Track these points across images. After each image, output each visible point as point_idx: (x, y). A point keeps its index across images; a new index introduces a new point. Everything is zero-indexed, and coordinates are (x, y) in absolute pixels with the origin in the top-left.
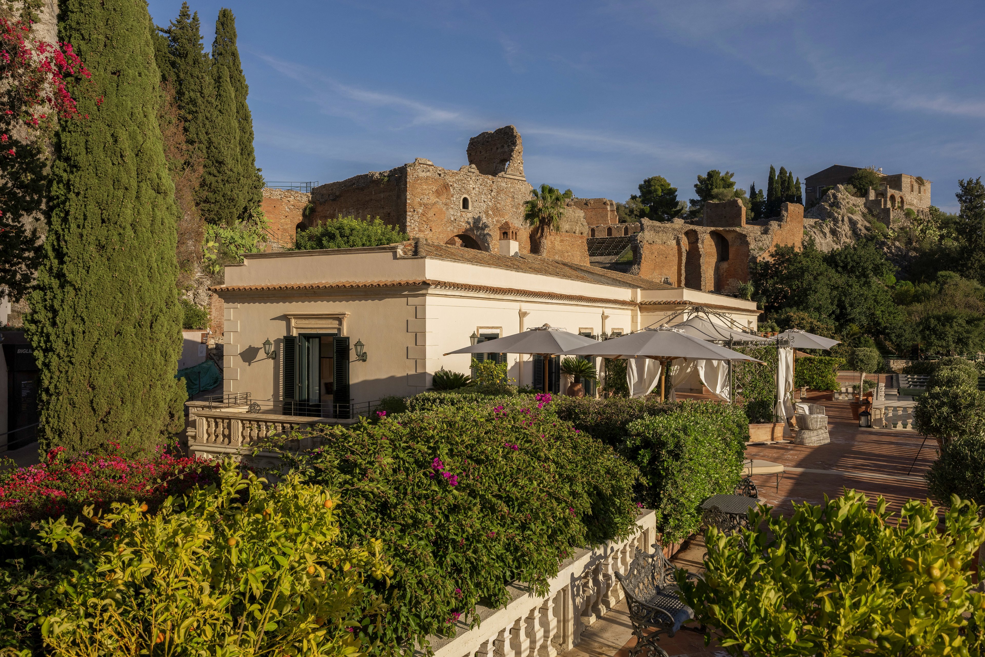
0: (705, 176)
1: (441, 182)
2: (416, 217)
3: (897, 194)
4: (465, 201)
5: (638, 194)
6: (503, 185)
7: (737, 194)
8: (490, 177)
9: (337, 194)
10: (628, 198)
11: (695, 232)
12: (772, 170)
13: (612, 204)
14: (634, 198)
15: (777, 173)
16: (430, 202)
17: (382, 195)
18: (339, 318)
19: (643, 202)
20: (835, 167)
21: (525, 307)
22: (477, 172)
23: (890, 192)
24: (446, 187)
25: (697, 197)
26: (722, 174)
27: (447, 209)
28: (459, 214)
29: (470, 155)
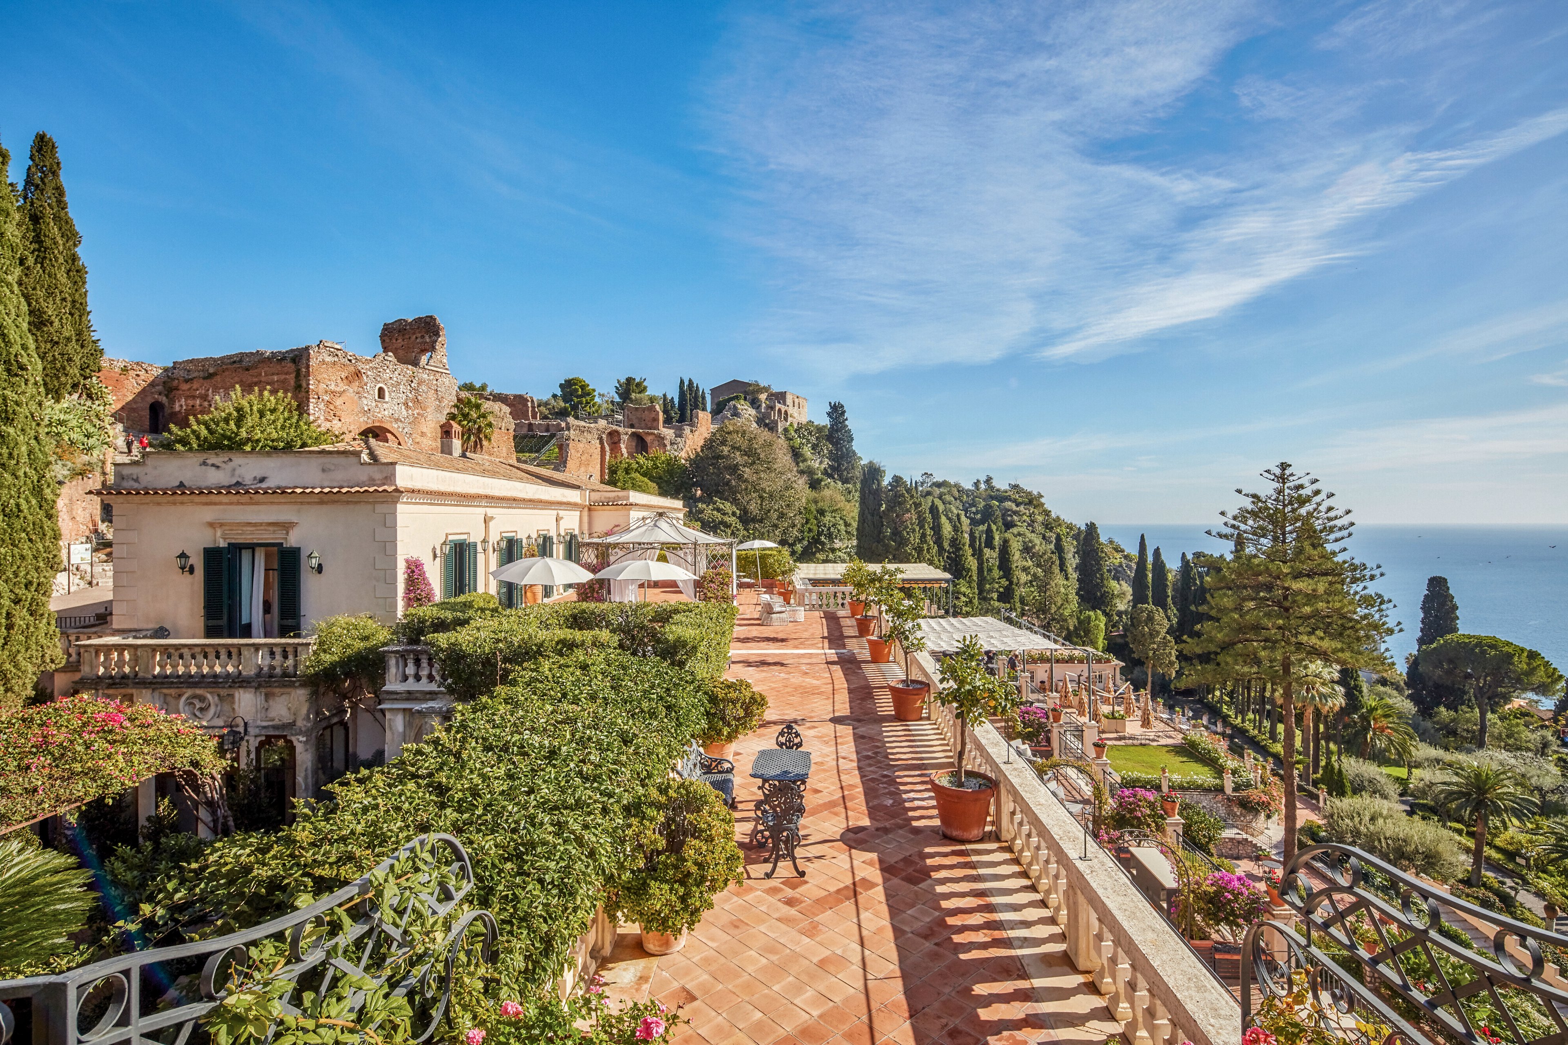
0: (623, 380)
1: (352, 369)
2: (322, 406)
3: (783, 408)
4: (381, 390)
5: (559, 392)
6: (425, 376)
7: (652, 399)
8: (410, 367)
9: (211, 370)
10: (549, 396)
11: (617, 432)
12: (682, 382)
13: (532, 401)
14: (555, 396)
15: (686, 383)
16: (338, 389)
17: (276, 378)
18: (287, 526)
19: (565, 401)
20: (734, 381)
21: (491, 512)
22: (395, 360)
23: (778, 406)
24: (358, 374)
25: (617, 399)
26: (638, 380)
27: (360, 398)
28: (374, 404)
29: (383, 342)
